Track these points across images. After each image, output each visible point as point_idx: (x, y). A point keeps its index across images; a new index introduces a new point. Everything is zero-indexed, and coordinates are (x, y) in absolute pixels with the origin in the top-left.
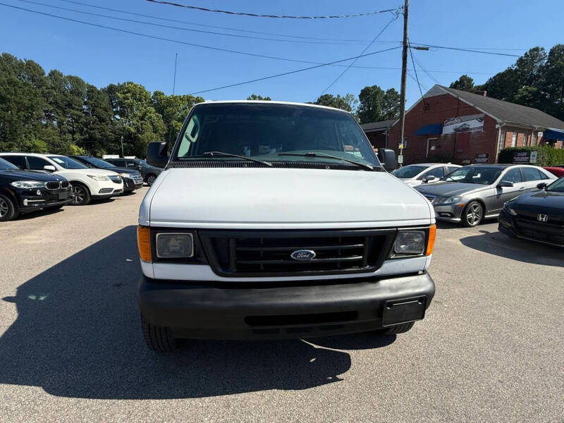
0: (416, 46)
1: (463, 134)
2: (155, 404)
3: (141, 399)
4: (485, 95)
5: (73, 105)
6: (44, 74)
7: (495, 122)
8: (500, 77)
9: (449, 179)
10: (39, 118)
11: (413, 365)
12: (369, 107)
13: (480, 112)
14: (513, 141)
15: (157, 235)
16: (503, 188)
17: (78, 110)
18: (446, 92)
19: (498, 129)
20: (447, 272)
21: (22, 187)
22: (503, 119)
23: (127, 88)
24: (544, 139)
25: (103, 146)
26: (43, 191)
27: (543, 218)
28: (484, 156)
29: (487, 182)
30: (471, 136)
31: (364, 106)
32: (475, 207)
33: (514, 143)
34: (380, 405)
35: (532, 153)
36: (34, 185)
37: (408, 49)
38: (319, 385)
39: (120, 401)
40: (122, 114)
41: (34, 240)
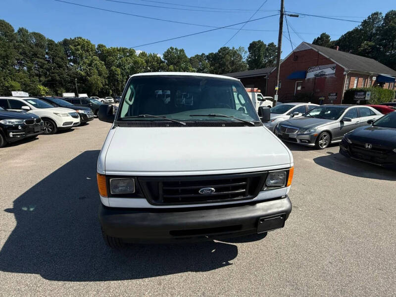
0: (290, 14)
1: (320, 78)
2: (114, 284)
3: (105, 281)
4: (338, 49)
5: (38, 55)
6: (13, 30)
7: (343, 70)
8: (349, 34)
9: (308, 115)
10: (13, 65)
11: (277, 252)
12: (255, 56)
13: (333, 63)
14: (355, 83)
15: (111, 180)
16: (344, 122)
17: (41, 58)
18: (310, 47)
19: (345, 75)
20: (303, 185)
21: (8, 124)
22: (349, 68)
23: (77, 42)
24: (377, 81)
25: (62, 86)
26: (23, 126)
27: (368, 146)
28: (335, 94)
29: (334, 118)
30: (326, 80)
31: (252, 56)
32: (325, 136)
33: (355, 85)
34: (255, 281)
35: (367, 93)
36: (16, 122)
37: (284, 16)
38: (217, 268)
39: (91, 283)
40: (75, 61)
41: (20, 163)
